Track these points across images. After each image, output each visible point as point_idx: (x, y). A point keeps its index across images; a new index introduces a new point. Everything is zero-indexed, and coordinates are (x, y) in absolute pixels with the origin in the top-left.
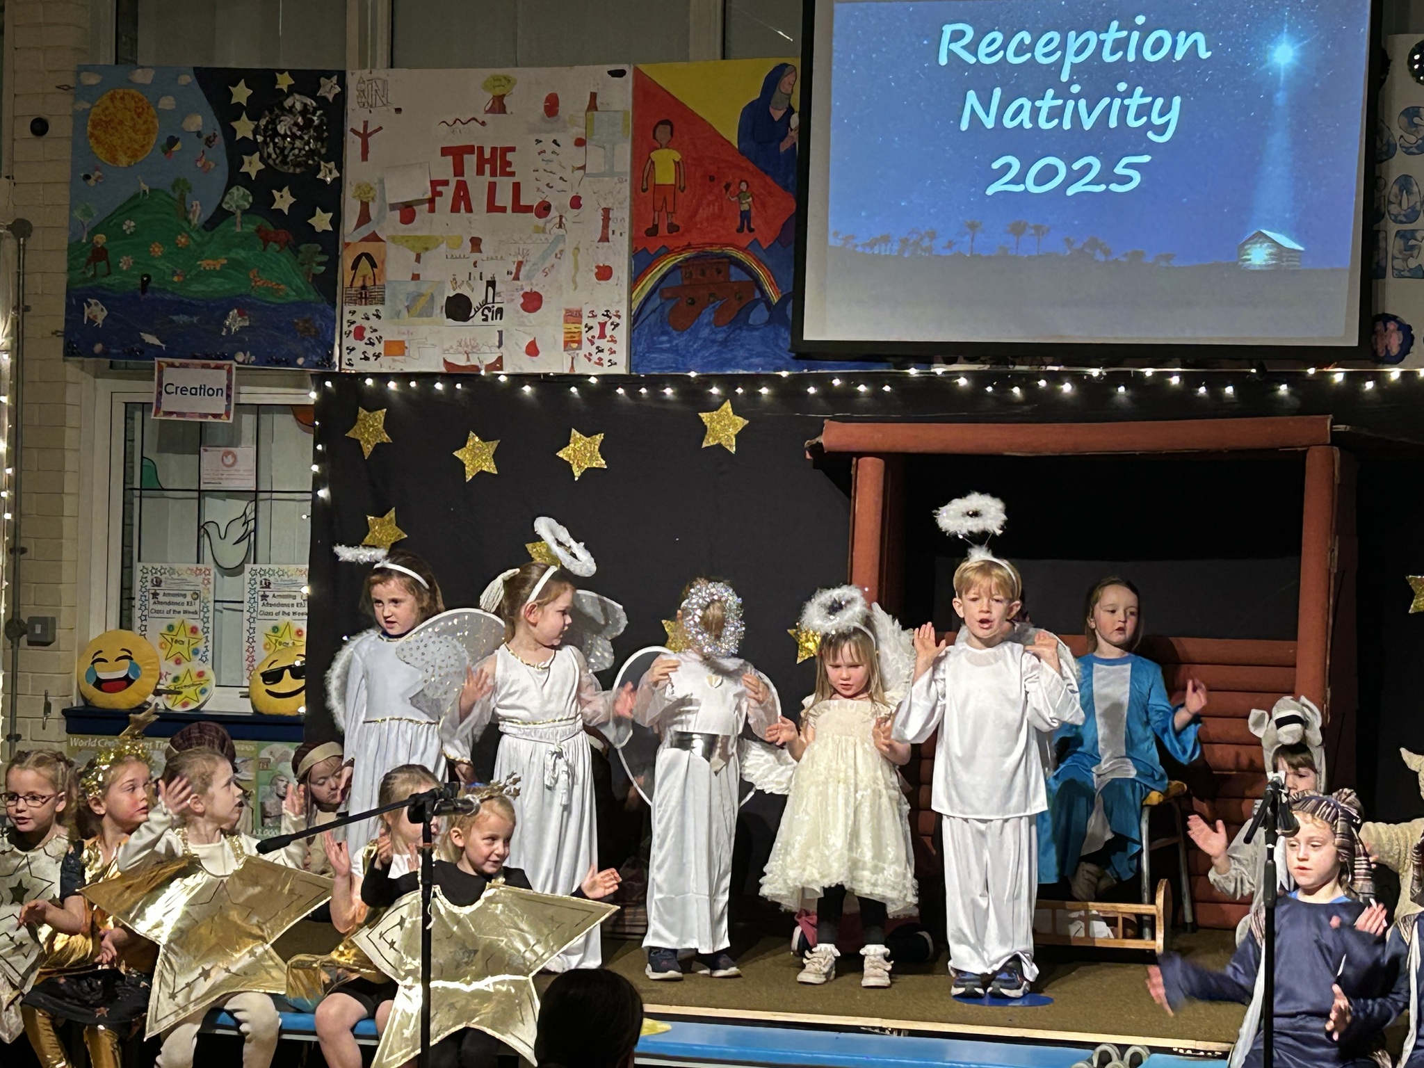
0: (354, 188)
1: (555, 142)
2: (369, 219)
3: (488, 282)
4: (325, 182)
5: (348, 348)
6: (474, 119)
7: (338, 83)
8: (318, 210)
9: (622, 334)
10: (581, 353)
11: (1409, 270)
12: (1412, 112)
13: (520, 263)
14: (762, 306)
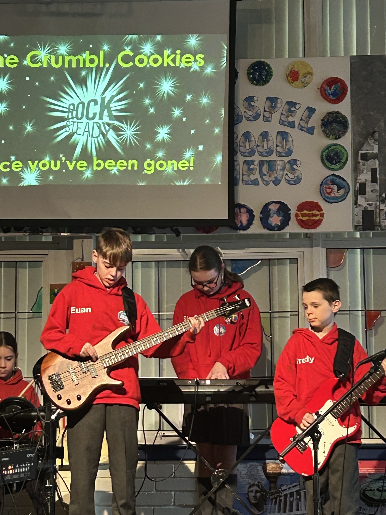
11: (252, 181)
12: (250, 99)
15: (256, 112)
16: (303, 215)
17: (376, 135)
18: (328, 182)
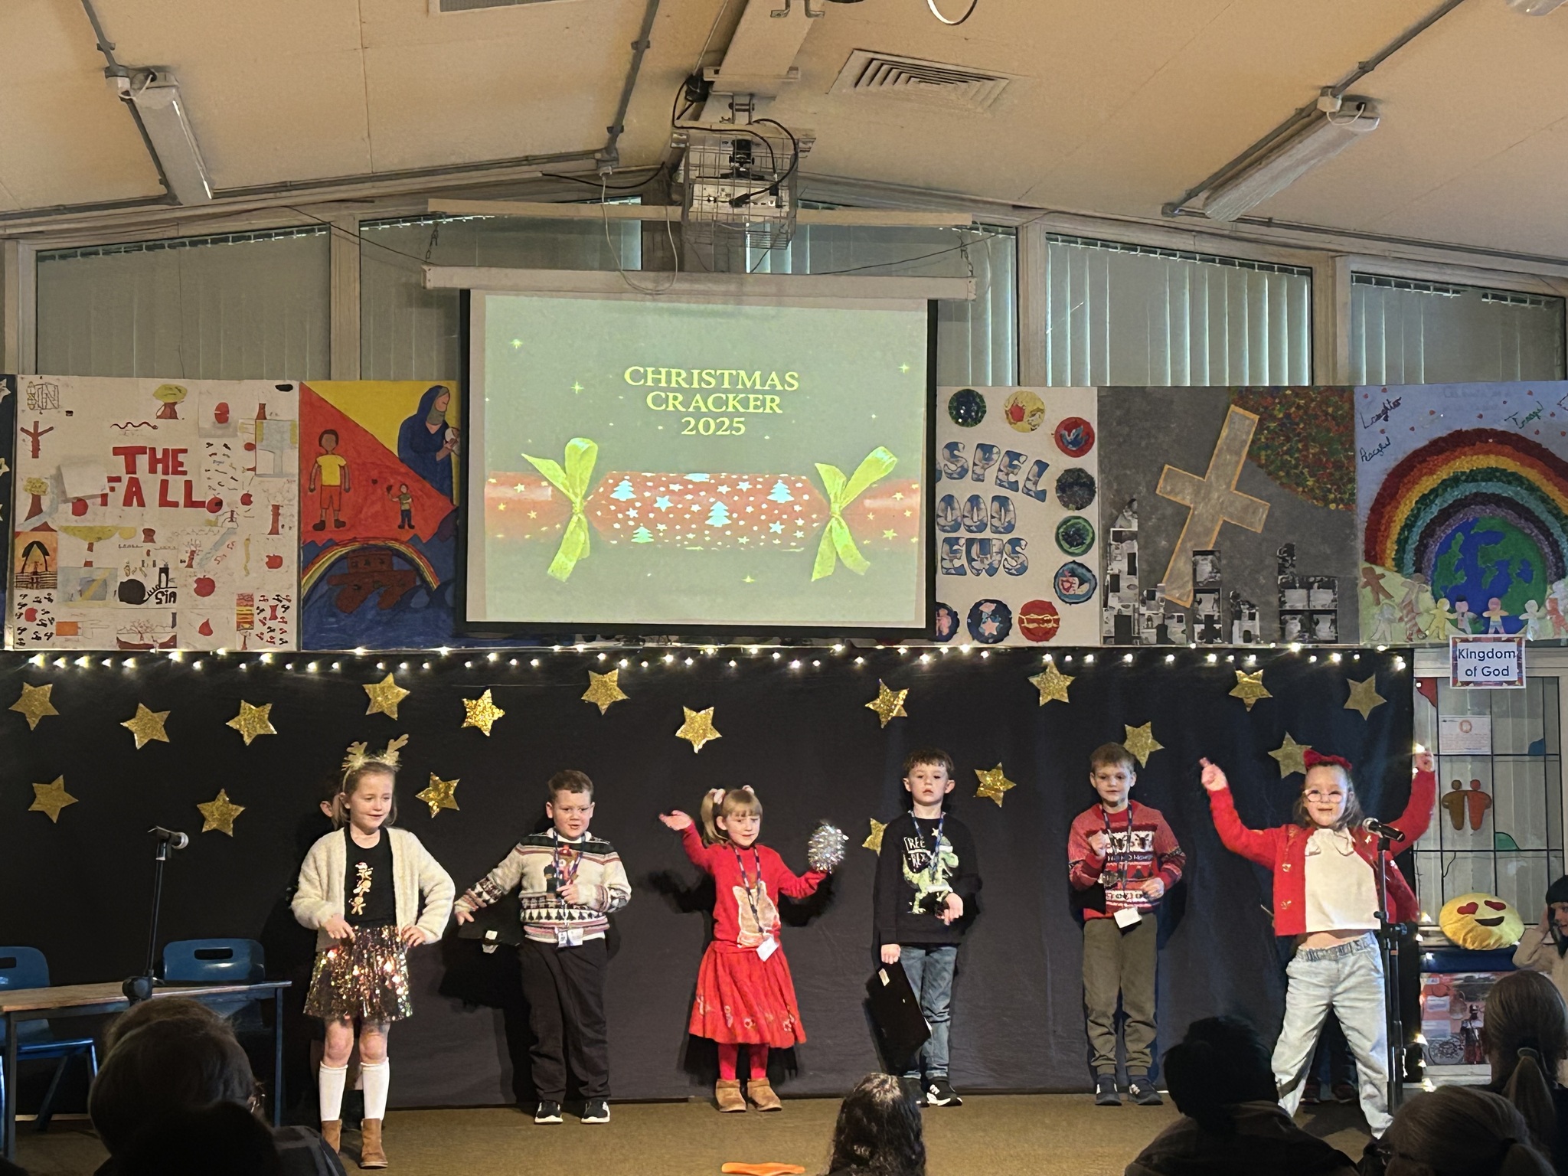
0: (25, 483)
1: (225, 446)
2: (41, 511)
3: (161, 569)
5: (19, 629)
6: (147, 423)
7: (7, 387)
9: (292, 615)
10: (253, 633)
11: (955, 569)
12: (952, 447)
13: (193, 553)
14: (423, 592)
15: (962, 467)
16: (1030, 621)
17: (1135, 505)
18: (1066, 573)
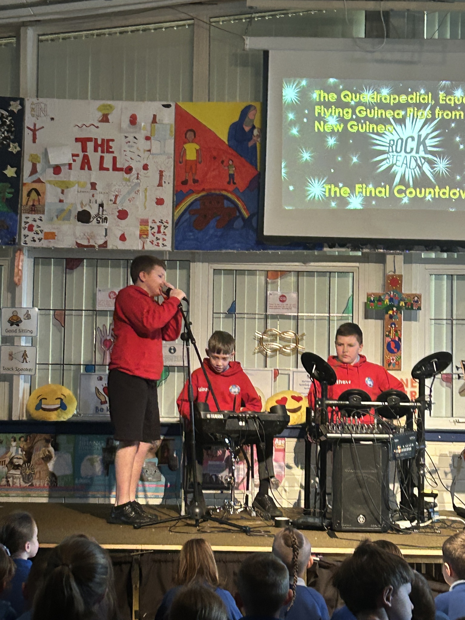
0: (29, 156)
1: (135, 138)
2: (37, 172)
3: (99, 204)
4: (12, 152)
5: (24, 235)
6: (93, 125)
7: (20, 104)
8: (9, 166)
9: (169, 231)
10: (148, 240)
13: (116, 196)
14: (240, 220)
